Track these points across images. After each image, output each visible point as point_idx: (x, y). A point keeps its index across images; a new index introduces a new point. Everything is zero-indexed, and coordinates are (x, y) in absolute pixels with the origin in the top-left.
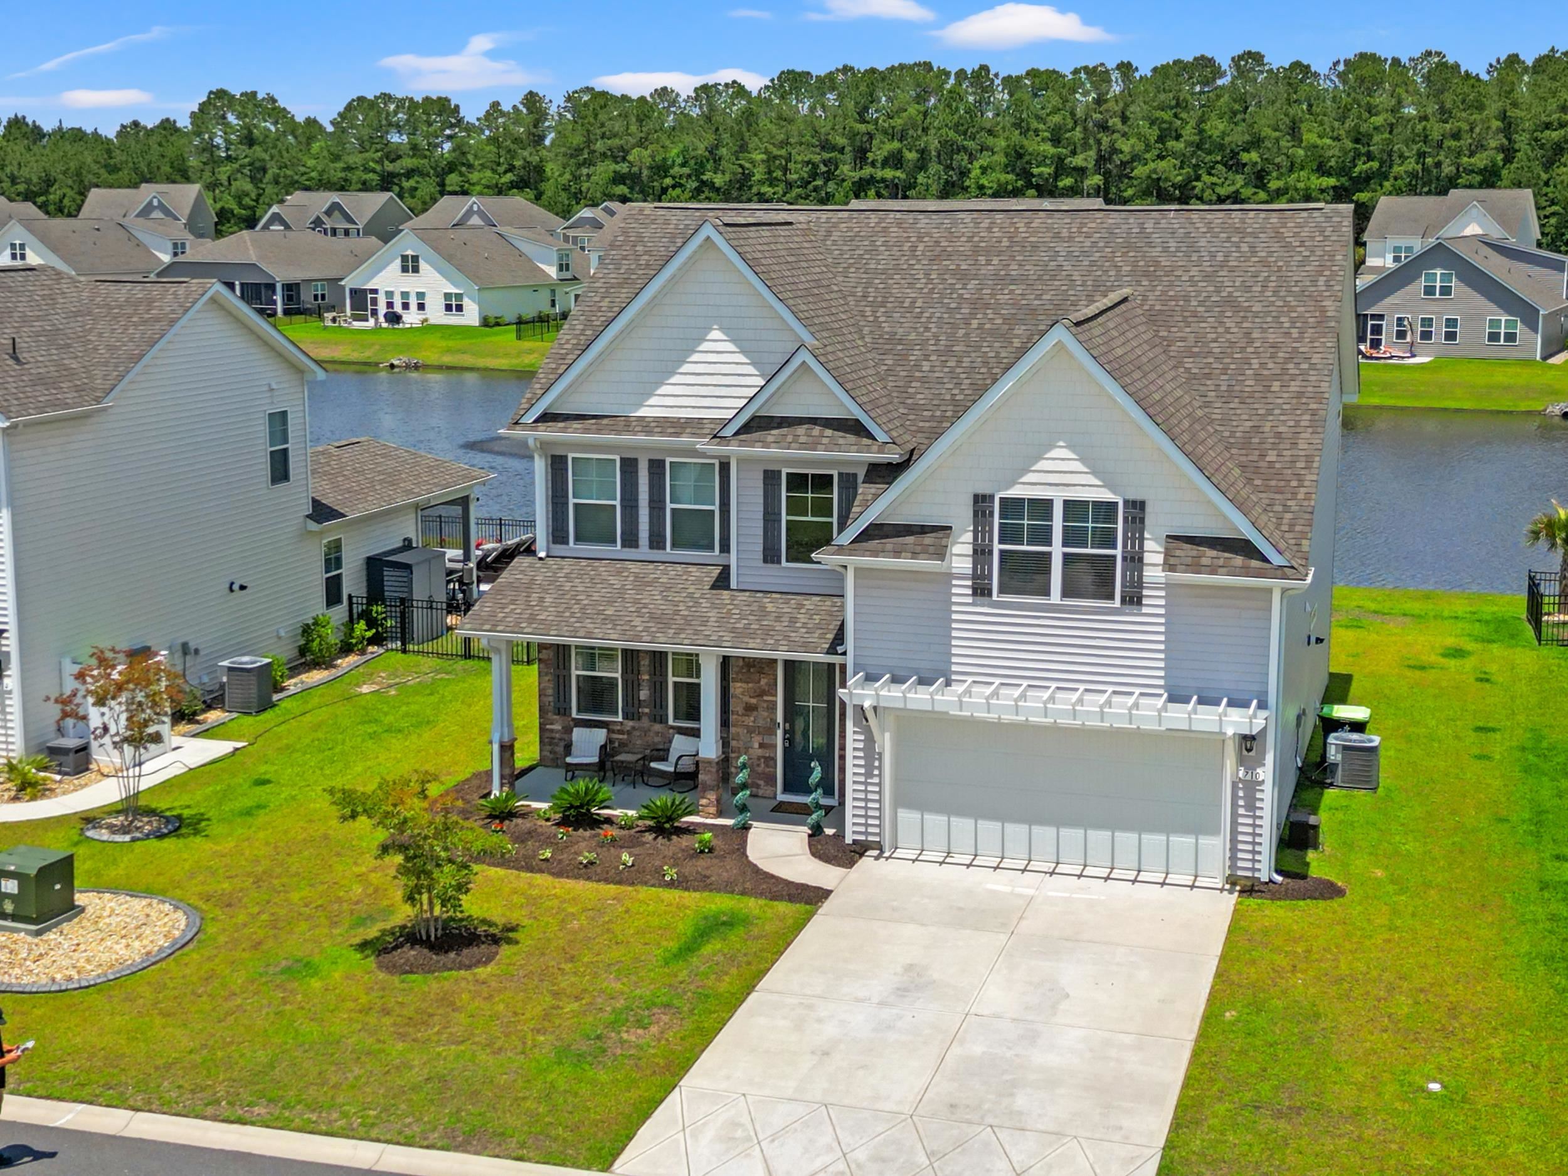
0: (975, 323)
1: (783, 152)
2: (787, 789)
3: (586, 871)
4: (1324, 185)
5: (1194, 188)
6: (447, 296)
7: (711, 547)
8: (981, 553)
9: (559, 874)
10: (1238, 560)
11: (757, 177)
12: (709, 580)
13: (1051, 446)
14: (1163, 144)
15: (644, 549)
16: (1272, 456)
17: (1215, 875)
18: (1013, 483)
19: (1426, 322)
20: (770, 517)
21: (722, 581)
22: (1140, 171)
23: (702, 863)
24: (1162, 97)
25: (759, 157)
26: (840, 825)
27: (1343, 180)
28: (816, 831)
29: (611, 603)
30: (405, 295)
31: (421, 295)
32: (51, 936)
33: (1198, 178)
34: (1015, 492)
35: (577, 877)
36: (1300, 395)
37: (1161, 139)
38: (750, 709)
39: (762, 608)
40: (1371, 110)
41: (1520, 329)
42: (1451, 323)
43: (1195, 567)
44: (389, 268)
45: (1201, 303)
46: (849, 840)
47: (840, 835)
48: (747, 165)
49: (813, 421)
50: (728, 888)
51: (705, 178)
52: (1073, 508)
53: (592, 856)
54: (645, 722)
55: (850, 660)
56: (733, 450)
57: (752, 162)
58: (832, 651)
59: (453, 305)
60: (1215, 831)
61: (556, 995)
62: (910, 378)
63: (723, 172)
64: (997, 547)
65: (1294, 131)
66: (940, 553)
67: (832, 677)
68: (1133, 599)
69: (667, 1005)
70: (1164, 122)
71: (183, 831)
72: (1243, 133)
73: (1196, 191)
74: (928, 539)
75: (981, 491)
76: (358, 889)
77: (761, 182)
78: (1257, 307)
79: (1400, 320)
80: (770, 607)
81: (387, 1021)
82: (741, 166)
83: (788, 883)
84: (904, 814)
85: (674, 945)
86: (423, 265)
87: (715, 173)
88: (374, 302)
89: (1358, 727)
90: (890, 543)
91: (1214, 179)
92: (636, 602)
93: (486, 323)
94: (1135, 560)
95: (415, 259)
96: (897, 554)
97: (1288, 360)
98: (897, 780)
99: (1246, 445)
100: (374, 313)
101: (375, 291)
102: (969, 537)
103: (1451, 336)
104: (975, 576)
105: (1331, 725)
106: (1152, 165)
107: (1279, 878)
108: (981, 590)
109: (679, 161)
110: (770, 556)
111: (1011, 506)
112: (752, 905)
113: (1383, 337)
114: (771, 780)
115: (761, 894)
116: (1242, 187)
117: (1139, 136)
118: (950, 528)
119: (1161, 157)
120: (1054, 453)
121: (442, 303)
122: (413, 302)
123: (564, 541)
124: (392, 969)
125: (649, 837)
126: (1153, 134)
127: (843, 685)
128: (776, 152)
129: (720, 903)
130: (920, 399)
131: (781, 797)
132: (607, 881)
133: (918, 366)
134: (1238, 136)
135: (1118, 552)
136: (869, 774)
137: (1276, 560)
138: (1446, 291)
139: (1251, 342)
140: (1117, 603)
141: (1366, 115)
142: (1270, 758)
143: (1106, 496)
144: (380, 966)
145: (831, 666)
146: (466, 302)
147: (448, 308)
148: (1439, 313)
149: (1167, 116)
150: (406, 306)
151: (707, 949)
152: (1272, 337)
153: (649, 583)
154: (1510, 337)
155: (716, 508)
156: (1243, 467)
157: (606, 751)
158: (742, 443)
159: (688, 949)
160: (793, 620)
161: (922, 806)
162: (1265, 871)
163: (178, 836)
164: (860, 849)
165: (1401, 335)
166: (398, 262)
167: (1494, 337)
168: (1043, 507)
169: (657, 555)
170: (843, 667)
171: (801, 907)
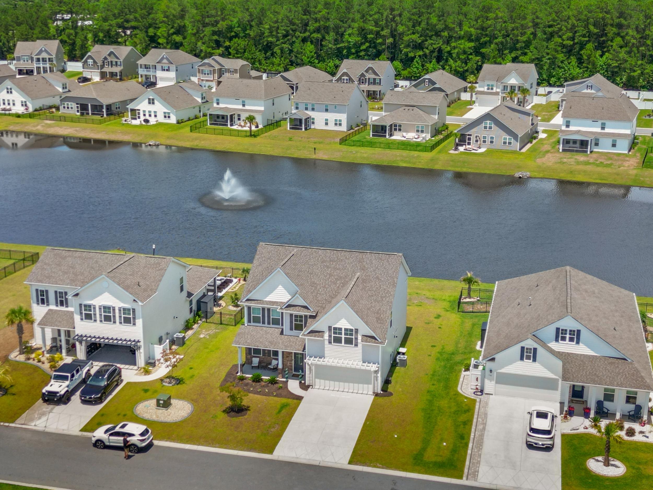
0: (330, 280)
1: (276, 25)
2: (295, 371)
3: (259, 393)
4: (470, 46)
5: (425, 44)
6: (165, 113)
7: (279, 325)
8: (330, 336)
9: (255, 394)
10: (374, 340)
11: (266, 34)
12: (280, 332)
13: (342, 319)
14: (414, 28)
15: (266, 325)
16: (382, 316)
17: (371, 393)
18: (335, 324)
19: (484, 137)
20: (291, 322)
21: (282, 333)
22: (406, 38)
23: (280, 391)
24: (414, 10)
25: (267, 26)
26: (305, 380)
27: (477, 43)
28: (300, 382)
29: (261, 338)
30: (150, 112)
31: (155, 112)
32: (169, 410)
33: (426, 40)
34: (335, 326)
35: (258, 394)
36: (388, 301)
37: (414, 26)
38: (287, 357)
39: (290, 340)
40: (487, 19)
41: (512, 141)
42: (492, 138)
43: (366, 341)
44: (143, 103)
45: (372, 277)
46: (307, 384)
47: (305, 383)
48: (263, 29)
49: (299, 306)
50: (285, 397)
51: (247, 32)
52: (346, 330)
53: (260, 390)
54: (267, 357)
55: (307, 353)
56: (284, 311)
57: (264, 28)
58: (303, 351)
59: (167, 116)
60: (371, 384)
61: (259, 421)
62: (317, 293)
63: (254, 31)
64: (333, 335)
65: (460, 25)
66: (322, 337)
67: (303, 356)
68: (356, 345)
69: (278, 424)
70: (414, 20)
71: (181, 382)
72: (443, 24)
73: (426, 46)
74: (320, 334)
75: (330, 325)
76: (219, 398)
77: (268, 36)
78: (382, 279)
79: (476, 136)
80: (291, 340)
81: (232, 427)
82: (260, 30)
83: (296, 395)
84: (316, 380)
85: (277, 411)
86: (156, 102)
87: (250, 30)
88: (139, 114)
89: (404, 354)
90: (314, 334)
91: (432, 41)
92: (266, 338)
93: (178, 122)
94: (356, 339)
95: (153, 100)
96: (315, 337)
97: (387, 293)
98: (315, 374)
99: (378, 313)
100: (139, 118)
101: (139, 110)
102: (328, 333)
103: (492, 142)
104: (329, 340)
105: (399, 353)
106: (410, 36)
107: (382, 392)
108: (330, 342)
109: (237, 25)
110: (291, 329)
111: (335, 329)
112: (290, 401)
113: (471, 141)
114: (292, 370)
115: (291, 398)
116: (442, 45)
117: (405, 25)
118: (324, 332)
119: (414, 33)
120: (342, 320)
121: (163, 115)
122: (153, 114)
123: (251, 322)
124: (230, 416)
125: (270, 385)
126: (410, 24)
127: (305, 359)
128: (272, 24)
129: (284, 400)
130: (319, 299)
131: (294, 373)
132: (264, 395)
133: (319, 290)
134: (440, 26)
135: (354, 337)
136: (310, 373)
137: (380, 341)
138: (490, 128)
139: (381, 288)
140: (354, 346)
141: (485, 20)
142: (380, 372)
143: (351, 328)
144: (228, 416)
145: (303, 354)
146: (171, 115)
147: (165, 117)
148: (488, 135)
149: (416, 17)
150: (150, 116)
151: (283, 412)
152: (385, 287)
153: (268, 333)
154: (510, 143)
155: (280, 318)
156: (377, 318)
157: (260, 362)
158: (286, 310)
159: (280, 411)
160: (296, 343)
161: (320, 378)
162: (379, 391)
163: (181, 384)
164: (308, 387)
165: (477, 141)
166: (147, 101)
167: (505, 143)
168: (341, 329)
169: (269, 326)
170: (305, 354)
171: (298, 401)
